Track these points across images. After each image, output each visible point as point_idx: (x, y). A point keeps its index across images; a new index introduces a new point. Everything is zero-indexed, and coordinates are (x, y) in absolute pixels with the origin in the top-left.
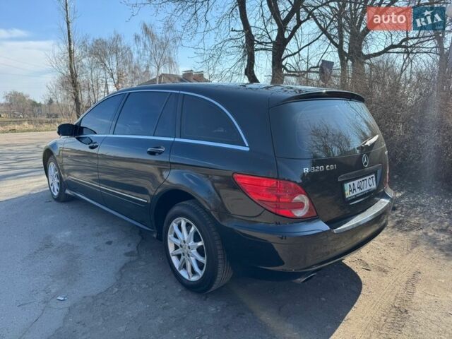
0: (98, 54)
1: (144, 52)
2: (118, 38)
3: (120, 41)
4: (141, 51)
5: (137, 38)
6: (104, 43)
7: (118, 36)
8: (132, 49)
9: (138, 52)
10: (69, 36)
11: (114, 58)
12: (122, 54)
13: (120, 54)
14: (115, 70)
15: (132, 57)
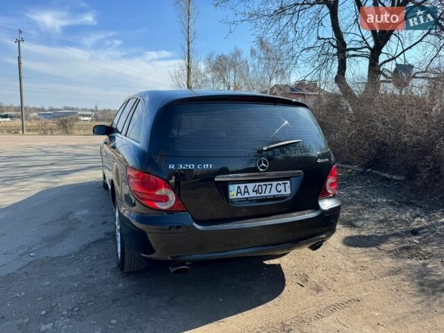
0: (219, 69)
1: (258, 65)
2: (238, 53)
3: (239, 55)
4: (256, 64)
5: (253, 52)
6: (225, 59)
7: (238, 51)
8: (249, 63)
9: (254, 66)
10: (189, 54)
11: (232, 72)
12: (240, 68)
13: (237, 67)
14: (232, 84)
15: (248, 70)
